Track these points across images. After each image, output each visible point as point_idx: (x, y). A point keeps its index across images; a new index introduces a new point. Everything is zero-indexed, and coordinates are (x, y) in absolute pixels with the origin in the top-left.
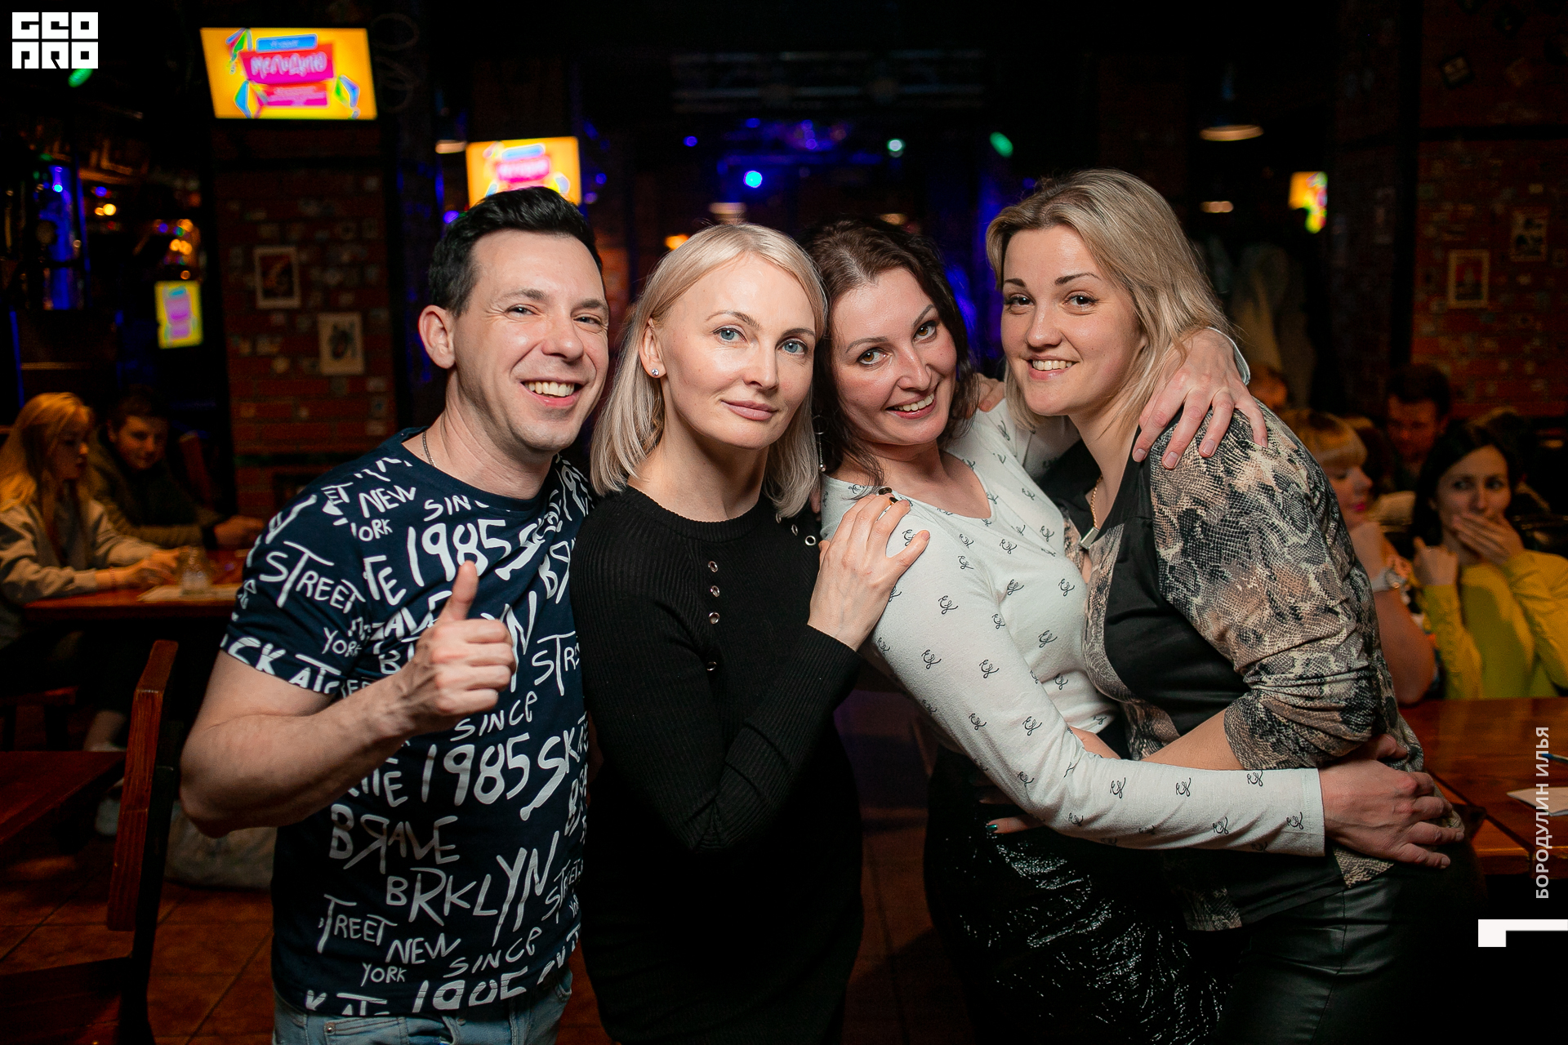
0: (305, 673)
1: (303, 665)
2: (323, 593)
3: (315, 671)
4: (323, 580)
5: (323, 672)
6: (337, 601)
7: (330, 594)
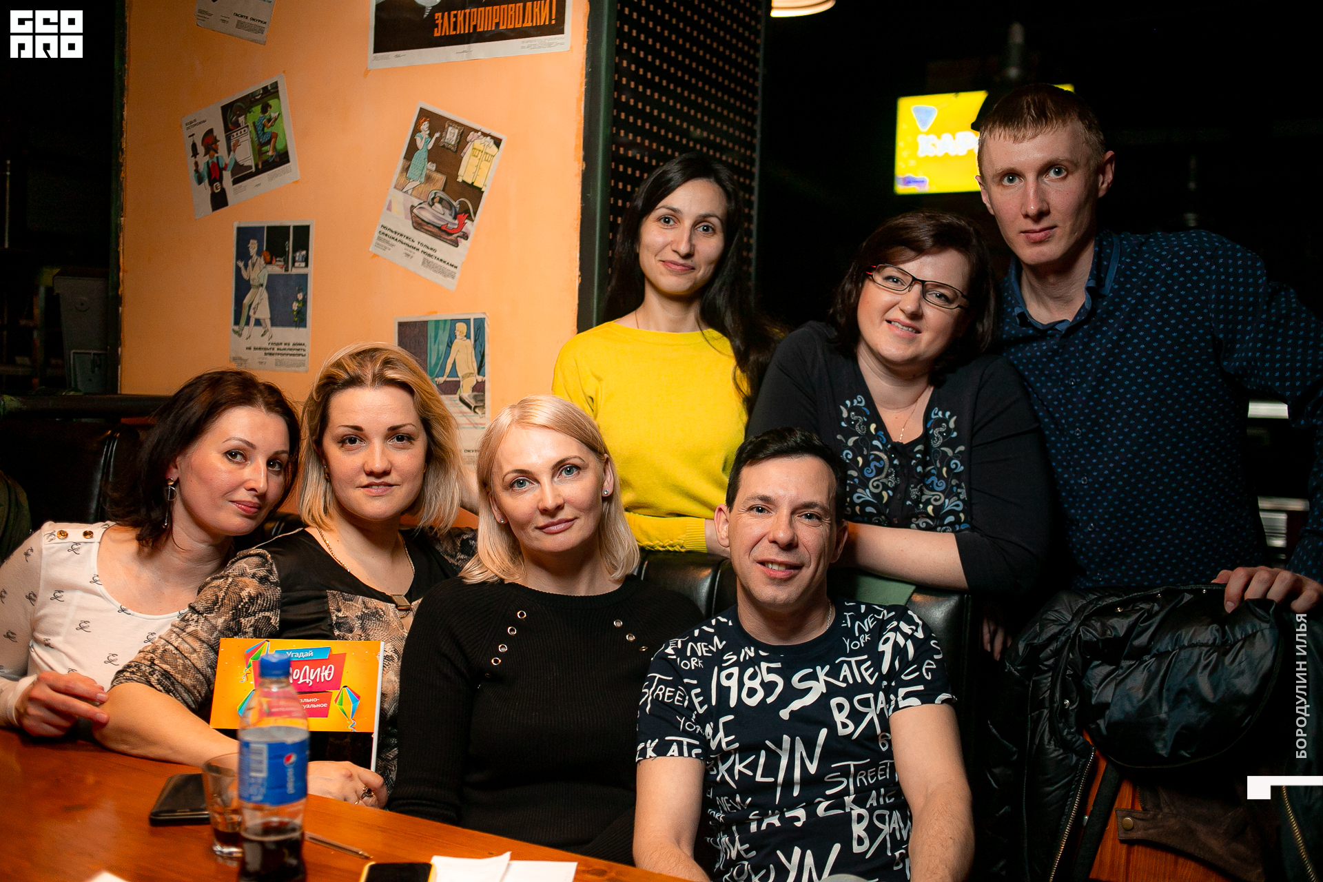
0: (675, 747)
1: (671, 742)
2: (669, 697)
3: (680, 744)
4: (668, 689)
5: (685, 743)
6: (678, 701)
7: (673, 697)
